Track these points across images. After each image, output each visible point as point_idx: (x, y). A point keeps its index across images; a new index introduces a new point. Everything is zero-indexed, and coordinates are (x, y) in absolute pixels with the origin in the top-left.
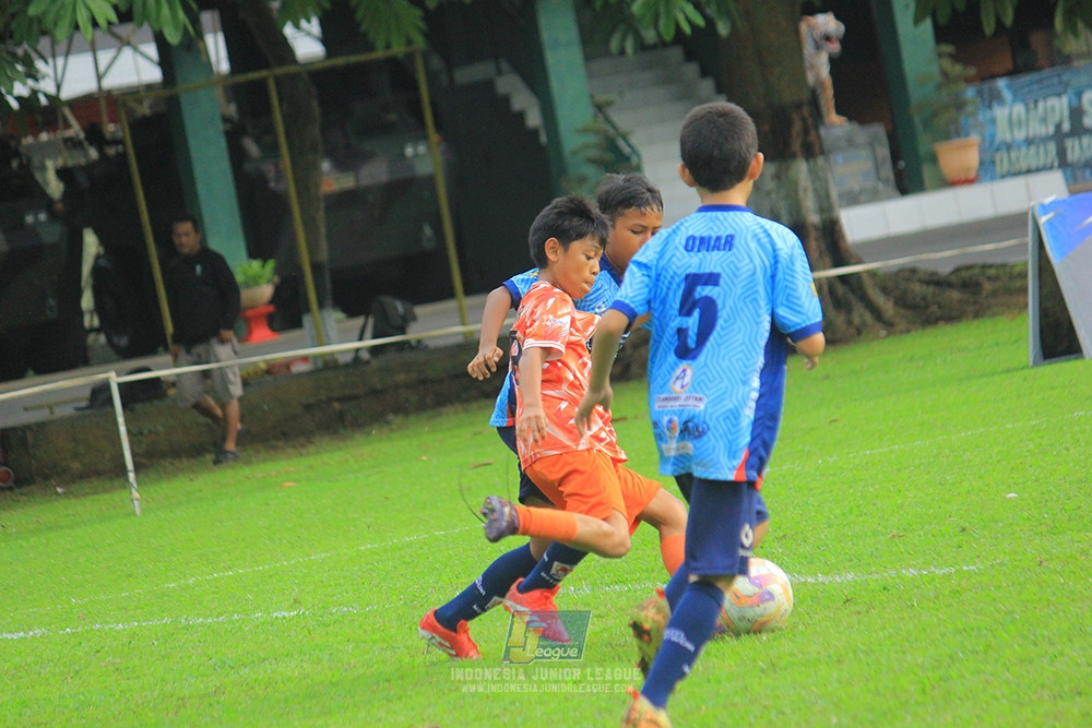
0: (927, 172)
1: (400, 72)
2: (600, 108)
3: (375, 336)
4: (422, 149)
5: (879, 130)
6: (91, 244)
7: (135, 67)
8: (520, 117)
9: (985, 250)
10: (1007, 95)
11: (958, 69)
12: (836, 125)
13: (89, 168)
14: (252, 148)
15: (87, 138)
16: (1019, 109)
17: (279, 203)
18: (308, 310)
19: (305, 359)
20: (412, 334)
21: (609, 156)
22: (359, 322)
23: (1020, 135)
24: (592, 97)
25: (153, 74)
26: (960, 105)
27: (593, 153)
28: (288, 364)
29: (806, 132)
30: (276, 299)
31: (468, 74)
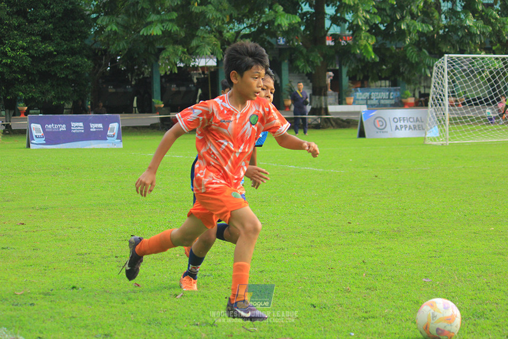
0: (344, 102)
2: (290, 82)
5: (337, 93)
6: (200, 91)
7: (212, 62)
9: (352, 117)
10: (359, 91)
11: (351, 85)
12: (330, 91)
13: (202, 78)
15: (202, 73)
16: (361, 94)
21: (290, 90)
23: (360, 98)
24: (289, 80)
25: (215, 64)
26: (351, 91)
27: (288, 89)
29: (325, 91)
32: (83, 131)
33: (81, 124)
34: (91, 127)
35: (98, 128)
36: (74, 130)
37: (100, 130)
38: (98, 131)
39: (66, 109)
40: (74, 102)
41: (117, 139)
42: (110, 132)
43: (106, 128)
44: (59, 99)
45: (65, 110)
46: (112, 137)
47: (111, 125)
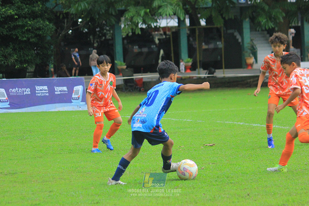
0: (306, 58)
1: (218, 30)
2: (252, 40)
3: (208, 74)
4: (220, 43)
5: (299, 50)
6: (162, 52)
7: (173, 23)
8: (238, 40)
12: (292, 48)
13: (163, 39)
14: (191, 39)
15: (164, 34)
17: (195, 49)
18: (197, 68)
19: (196, 77)
20: (215, 75)
21: (252, 49)
22: (206, 71)
24: (250, 38)
25: (176, 25)
27: (249, 48)
28: (193, 77)
30: (192, 65)
31: (230, 31)
32: (47, 94)
33: (46, 88)
34: (56, 90)
35: (62, 91)
36: (38, 93)
37: (64, 93)
38: (63, 94)
39: (29, 72)
40: (37, 65)
41: (82, 101)
42: (74, 95)
43: (71, 91)
44: (21, 63)
45: (27, 74)
46: (76, 99)
47: (76, 88)
